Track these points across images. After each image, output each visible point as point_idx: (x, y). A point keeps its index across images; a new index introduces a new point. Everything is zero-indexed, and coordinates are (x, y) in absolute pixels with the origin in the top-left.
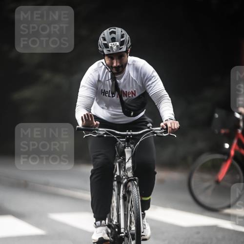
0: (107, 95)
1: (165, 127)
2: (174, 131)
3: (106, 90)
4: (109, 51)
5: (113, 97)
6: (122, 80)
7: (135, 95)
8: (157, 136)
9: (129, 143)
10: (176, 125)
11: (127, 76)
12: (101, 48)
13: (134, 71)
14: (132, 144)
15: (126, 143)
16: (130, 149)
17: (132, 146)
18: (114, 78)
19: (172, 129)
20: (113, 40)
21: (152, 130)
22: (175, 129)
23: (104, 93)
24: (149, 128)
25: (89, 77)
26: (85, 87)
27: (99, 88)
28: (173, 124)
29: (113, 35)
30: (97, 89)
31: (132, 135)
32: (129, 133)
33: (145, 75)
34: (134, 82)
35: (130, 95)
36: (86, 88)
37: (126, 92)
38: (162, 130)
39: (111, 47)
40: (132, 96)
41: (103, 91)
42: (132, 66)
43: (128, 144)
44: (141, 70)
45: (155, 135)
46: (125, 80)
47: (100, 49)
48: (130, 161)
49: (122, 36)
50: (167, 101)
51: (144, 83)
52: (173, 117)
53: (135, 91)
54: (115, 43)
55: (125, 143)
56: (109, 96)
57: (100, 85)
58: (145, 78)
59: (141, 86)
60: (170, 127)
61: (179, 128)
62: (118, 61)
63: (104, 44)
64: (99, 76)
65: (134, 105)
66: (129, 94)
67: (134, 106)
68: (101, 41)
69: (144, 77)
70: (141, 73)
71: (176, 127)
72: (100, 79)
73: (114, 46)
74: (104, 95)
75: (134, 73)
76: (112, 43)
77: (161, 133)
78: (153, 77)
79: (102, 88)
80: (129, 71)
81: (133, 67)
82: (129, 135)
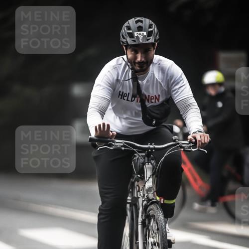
0: (126, 98)
1: (194, 141)
2: (204, 145)
3: (125, 93)
4: (134, 41)
5: (132, 101)
6: (145, 82)
7: (158, 100)
8: (184, 150)
9: (150, 158)
10: (206, 138)
11: (151, 77)
12: (124, 38)
13: (159, 72)
14: (153, 160)
15: (146, 158)
16: (150, 165)
17: (153, 162)
18: (135, 79)
19: (202, 143)
20: (140, 29)
21: (178, 144)
22: (205, 143)
23: (122, 95)
24: (174, 141)
25: (106, 75)
26: (101, 86)
27: (116, 89)
28: (203, 138)
29: (140, 24)
30: (114, 90)
31: (155, 148)
32: (151, 146)
33: (172, 77)
34: (159, 85)
35: (153, 101)
36: (102, 88)
37: (149, 96)
38: (189, 143)
39: (137, 37)
40: (155, 102)
41: (121, 94)
42: (157, 65)
43: (148, 160)
44: (168, 71)
45: (182, 149)
46: (148, 81)
47: (122, 39)
48: (151, 179)
49: (150, 26)
50: (196, 110)
51: (170, 86)
52: (202, 129)
53: (159, 95)
54: (142, 32)
55: (144, 159)
56: (127, 100)
57: (119, 85)
58: (172, 81)
59: (167, 90)
60: (199, 141)
61: (210, 143)
62: (143, 55)
63: (128, 33)
64: (118, 73)
65: (157, 112)
66: (151, 99)
67: (157, 114)
68: (124, 30)
69: (171, 79)
70: (167, 74)
71: (206, 141)
72: (119, 78)
73: (141, 35)
74: (121, 98)
75: (159, 74)
76: (139, 33)
77: (190, 147)
78: (181, 81)
79: (120, 89)
80: (154, 71)
81: (159, 67)
82: (152, 149)
